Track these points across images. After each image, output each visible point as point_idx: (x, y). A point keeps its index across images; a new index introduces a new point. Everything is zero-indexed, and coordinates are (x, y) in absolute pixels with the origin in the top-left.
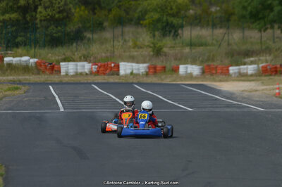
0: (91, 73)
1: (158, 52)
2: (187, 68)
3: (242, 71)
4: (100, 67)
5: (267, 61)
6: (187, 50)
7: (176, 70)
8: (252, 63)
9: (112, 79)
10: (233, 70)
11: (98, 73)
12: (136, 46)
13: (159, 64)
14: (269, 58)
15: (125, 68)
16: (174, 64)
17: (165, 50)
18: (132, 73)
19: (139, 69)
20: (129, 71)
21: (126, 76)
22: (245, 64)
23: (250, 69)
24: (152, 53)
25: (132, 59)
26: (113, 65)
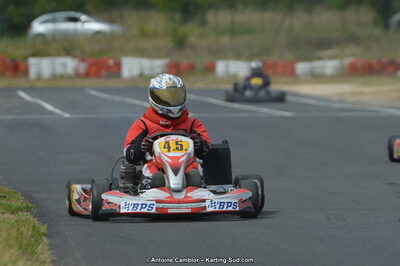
0: (77, 75)
1: (181, 43)
2: (227, 66)
3: (318, 70)
4: (91, 65)
5: (354, 55)
6: (226, 40)
7: (211, 69)
8: (331, 58)
9: (112, 83)
10: (302, 67)
11: (88, 74)
12: (144, 34)
13: (183, 59)
14: (357, 50)
15: (131, 66)
16: (206, 60)
17: (192, 39)
18: (141, 75)
19: (152, 68)
20: (136, 72)
21: (132, 79)
22: (320, 59)
23: (329, 66)
24: (171, 44)
25: (140, 53)
26: (111, 62)
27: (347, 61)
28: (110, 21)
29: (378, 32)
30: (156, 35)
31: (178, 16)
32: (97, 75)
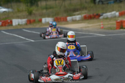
1: (30, 13)
2: (46, 20)
3: (74, 19)
4: (3, 23)
5: (85, 13)
6: (44, 11)
7: (40, 21)
8: (78, 14)
9: (10, 28)
10: (69, 18)
11: (2, 25)
12: (19, 11)
13: (32, 18)
14: (86, 11)
15: (15, 22)
16: (39, 18)
17: (34, 12)
18: (19, 24)
19: (22, 22)
20: (17, 24)
21: (16, 26)
22: (74, 15)
23: (78, 17)
24: (27, 14)
25: (18, 17)
26: (9, 21)
27: (83, 15)
28: (8, 8)
29: (92, 5)
30: (22, 11)
31: (29, 4)
32: (5, 26)
